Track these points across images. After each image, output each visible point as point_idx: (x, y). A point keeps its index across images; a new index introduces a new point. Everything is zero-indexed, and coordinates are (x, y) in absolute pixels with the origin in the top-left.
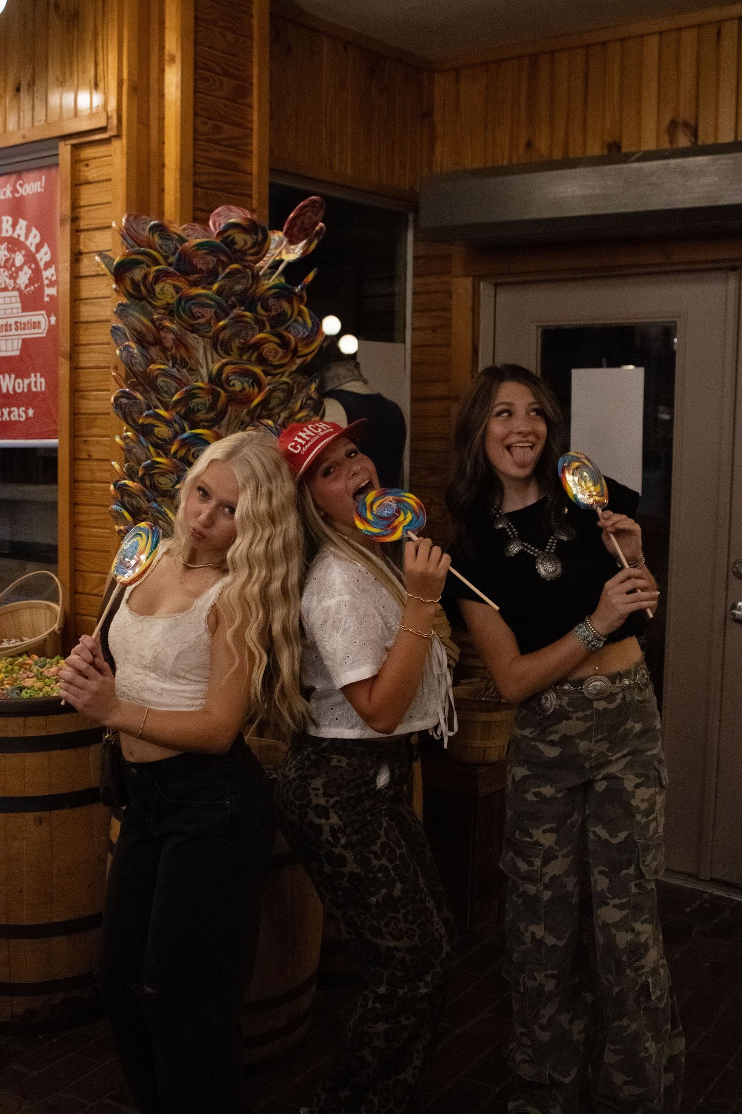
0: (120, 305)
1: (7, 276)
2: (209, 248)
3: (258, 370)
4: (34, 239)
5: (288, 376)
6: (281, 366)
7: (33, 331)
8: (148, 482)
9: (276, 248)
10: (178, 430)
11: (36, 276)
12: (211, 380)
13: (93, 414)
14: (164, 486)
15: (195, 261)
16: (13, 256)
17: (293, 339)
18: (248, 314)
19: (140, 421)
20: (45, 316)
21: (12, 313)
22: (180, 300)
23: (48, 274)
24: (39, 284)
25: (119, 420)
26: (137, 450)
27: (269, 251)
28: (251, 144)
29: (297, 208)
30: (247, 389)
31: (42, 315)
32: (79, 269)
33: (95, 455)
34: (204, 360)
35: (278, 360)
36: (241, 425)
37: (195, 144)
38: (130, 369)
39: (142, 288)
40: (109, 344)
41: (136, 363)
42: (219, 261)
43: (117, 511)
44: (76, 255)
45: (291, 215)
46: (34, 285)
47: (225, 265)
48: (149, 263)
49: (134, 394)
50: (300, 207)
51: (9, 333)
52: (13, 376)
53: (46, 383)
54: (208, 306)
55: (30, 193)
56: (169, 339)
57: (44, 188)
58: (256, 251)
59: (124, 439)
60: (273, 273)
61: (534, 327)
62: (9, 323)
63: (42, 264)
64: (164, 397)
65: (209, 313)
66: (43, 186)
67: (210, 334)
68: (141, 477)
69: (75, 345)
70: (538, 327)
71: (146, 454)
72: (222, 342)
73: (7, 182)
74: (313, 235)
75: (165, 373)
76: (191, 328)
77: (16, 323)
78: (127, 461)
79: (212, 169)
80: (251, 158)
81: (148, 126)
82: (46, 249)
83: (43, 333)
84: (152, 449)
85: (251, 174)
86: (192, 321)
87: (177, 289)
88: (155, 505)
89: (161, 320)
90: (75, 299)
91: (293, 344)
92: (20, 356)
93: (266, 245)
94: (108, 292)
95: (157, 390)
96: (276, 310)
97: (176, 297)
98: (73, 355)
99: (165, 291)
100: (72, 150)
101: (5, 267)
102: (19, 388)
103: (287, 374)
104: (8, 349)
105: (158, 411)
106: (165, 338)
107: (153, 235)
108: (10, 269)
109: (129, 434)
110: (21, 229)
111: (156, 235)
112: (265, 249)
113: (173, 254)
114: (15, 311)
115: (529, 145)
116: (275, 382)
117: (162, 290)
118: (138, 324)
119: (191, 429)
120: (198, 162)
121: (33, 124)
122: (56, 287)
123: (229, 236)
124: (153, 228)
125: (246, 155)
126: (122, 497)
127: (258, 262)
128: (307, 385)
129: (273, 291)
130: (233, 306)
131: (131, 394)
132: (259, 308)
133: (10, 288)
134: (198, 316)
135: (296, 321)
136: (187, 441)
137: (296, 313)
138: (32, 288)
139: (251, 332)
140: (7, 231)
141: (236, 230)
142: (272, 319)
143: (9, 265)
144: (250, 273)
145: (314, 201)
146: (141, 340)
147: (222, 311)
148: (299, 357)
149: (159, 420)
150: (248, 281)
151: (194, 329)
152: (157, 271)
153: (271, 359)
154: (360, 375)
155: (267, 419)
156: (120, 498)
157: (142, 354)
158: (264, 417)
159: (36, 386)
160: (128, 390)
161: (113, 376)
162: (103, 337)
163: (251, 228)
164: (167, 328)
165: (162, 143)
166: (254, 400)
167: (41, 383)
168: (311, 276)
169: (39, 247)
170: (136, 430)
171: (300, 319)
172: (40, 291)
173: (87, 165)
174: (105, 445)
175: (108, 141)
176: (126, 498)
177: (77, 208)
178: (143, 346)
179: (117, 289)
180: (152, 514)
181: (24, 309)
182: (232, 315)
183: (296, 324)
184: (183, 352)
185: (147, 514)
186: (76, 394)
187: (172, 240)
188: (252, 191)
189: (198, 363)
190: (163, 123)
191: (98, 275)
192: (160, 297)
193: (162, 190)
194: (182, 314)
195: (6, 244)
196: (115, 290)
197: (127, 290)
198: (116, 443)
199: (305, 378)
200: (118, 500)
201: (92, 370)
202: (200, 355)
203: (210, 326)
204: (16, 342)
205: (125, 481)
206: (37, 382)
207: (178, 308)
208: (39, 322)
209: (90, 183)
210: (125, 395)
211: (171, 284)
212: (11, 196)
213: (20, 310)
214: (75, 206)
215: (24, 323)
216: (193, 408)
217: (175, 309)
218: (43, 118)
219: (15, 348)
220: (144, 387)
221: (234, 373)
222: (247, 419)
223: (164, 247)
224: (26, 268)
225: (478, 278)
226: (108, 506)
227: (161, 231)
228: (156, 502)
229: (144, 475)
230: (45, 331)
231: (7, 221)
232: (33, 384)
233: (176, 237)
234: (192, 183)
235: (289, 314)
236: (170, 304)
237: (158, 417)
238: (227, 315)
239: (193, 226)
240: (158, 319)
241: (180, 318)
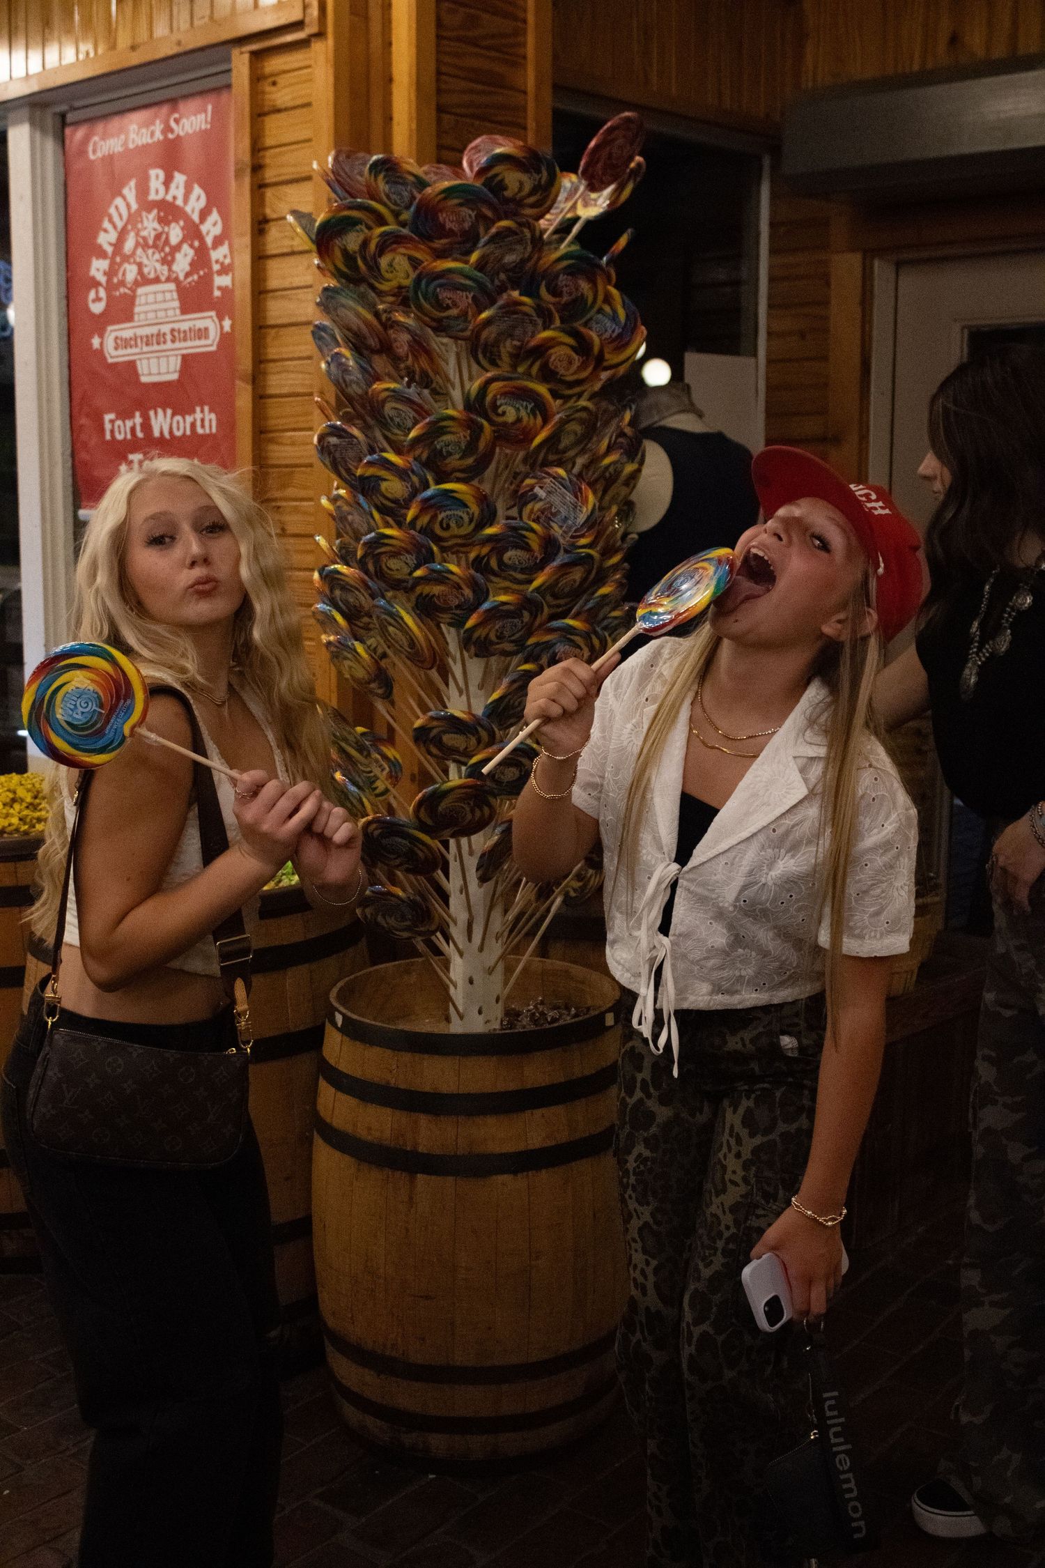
0: (326, 289)
1: (157, 261)
2: (462, 193)
3: (542, 389)
4: (197, 202)
5: (589, 400)
6: (579, 383)
7: (197, 343)
8: (371, 567)
9: (567, 199)
10: (417, 485)
11: (201, 259)
12: (469, 406)
13: (287, 466)
14: (395, 573)
15: (442, 217)
16: (166, 229)
17: (597, 341)
18: (525, 299)
19: (359, 472)
20: (215, 319)
21: (167, 317)
22: (418, 280)
23: (219, 254)
24: (206, 270)
25: (327, 471)
26: (355, 518)
27: (556, 205)
28: (524, 45)
29: (601, 131)
30: (525, 419)
31: (211, 317)
32: (264, 245)
33: (291, 529)
34: (457, 376)
35: (572, 374)
36: (515, 478)
37: (438, 45)
38: (342, 392)
39: (360, 262)
40: (309, 358)
41: (351, 381)
42: (481, 217)
43: (323, 613)
44: (260, 223)
45: (593, 144)
46: (198, 273)
47: (490, 222)
48: (370, 223)
49: (349, 430)
50: (608, 129)
51: (162, 347)
52: (169, 412)
53: (218, 420)
54: (464, 288)
55: (190, 131)
56: (402, 341)
57: (211, 123)
58: (538, 201)
59: (335, 500)
60: (562, 240)
61: (957, 328)
62: (162, 332)
63: (209, 241)
64: (396, 434)
65: (465, 299)
66: (209, 119)
67: (468, 333)
68: (361, 559)
69: (260, 361)
70: (963, 328)
71: (368, 523)
72: (486, 345)
73: (156, 116)
74: (626, 176)
75: (396, 396)
76: (434, 324)
77: (173, 330)
78: (339, 535)
79: (463, 84)
80: (524, 67)
81: (366, 18)
82: (214, 216)
83: (211, 345)
84: (376, 515)
85: (525, 93)
86: (438, 313)
87: (415, 263)
88: (382, 602)
89: (390, 312)
90: (260, 291)
91: (596, 350)
92: (179, 381)
93: (554, 191)
94: (308, 279)
95: (384, 423)
96: (570, 294)
97: (413, 275)
98: (257, 377)
99: (397, 267)
100: (251, 62)
101: (155, 246)
102: (178, 429)
103: (586, 395)
104: (162, 371)
105: (385, 455)
106: (396, 340)
107: (376, 177)
108: (163, 250)
109: (342, 492)
110: (177, 187)
111: (381, 177)
112: (552, 197)
113: (408, 208)
114: (170, 313)
115: (954, 40)
116: (570, 408)
117: (391, 265)
118: (355, 319)
119: (437, 483)
120: (444, 74)
121: (192, 24)
122: (230, 275)
123: (496, 175)
124: (375, 165)
125: (517, 61)
126: (332, 591)
127: (541, 216)
128: (618, 413)
129: (565, 263)
130: (502, 289)
131: (344, 430)
132: (543, 291)
133: (163, 278)
134: (448, 305)
135: (600, 311)
136: (432, 501)
137: (601, 297)
138: (196, 277)
139: (530, 328)
140: (157, 192)
141: (507, 167)
142: (563, 309)
143: (160, 243)
144: (528, 235)
145: (628, 119)
146: (358, 344)
147: (485, 297)
148: (606, 369)
149: (387, 469)
150: (525, 248)
151: (440, 327)
152: (383, 235)
153: (562, 372)
154: (692, 404)
155: (557, 466)
156: (328, 592)
157: (361, 367)
158: (552, 464)
159: (203, 426)
160: (339, 423)
161: (317, 402)
162: (303, 348)
163: (528, 162)
164: (397, 323)
165: (388, 44)
166: (535, 437)
167: (210, 420)
168: (623, 241)
169: (204, 214)
170: (352, 486)
171: (607, 309)
172: (207, 281)
173: (274, 84)
174: (305, 513)
175: (304, 44)
176: (338, 593)
177: (259, 150)
178: (360, 354)
179: (322, 265)
180: (378, 617)
181: (185, 310)
182: (500, 302)
183: (600, 316)
184: (424, 362)
185: (371, 617)
186: (262, 436)
187: (405, 184)
188: (525, 118)
189: (448, 380)
190: (390, 14)
191: (293, 253)
192: (387, 275)
193: (388, 119)
194: (422, 301)
195: (155, 212)
196: (319, 267)
197: (336, 266)
198: (323, 508)
199: (613, 404)
200: (326, 596)
201: (287, 399)
202: (451, 368)
203: (466, 321)
204: (172, 360)
205: (336, 566)
206: (205, 420)
207: (416, 293)
208: (206, 329)
209: (279, 111)
210: (335, 431)
211: (404, 255)
212: (161, 138)
213: (178, 312)
214: (257, 147)
215: (185, 332)
216: (441, 450)
217: (411, 294)
218: (208, 12)
219: (172, 368)
220: (365, 421)
221: (505, 394)
222: (523, 469)
223: (393, 197)
224: (185, 247)
225: (869, 254)
226: (311, 605)
227: (387, 170)
228: (383, 597)
229: (364, 556)
230: (216, 343)
231: (157, 176)
232: (198, 423)
233: (411, 178)
234: (433, 106)
235: (590, 300)
236: (405, 287)
237: (387, 464)
238: (493, 302)
239: (438, 168)
240: (385, 311)
241: (420, 308)
